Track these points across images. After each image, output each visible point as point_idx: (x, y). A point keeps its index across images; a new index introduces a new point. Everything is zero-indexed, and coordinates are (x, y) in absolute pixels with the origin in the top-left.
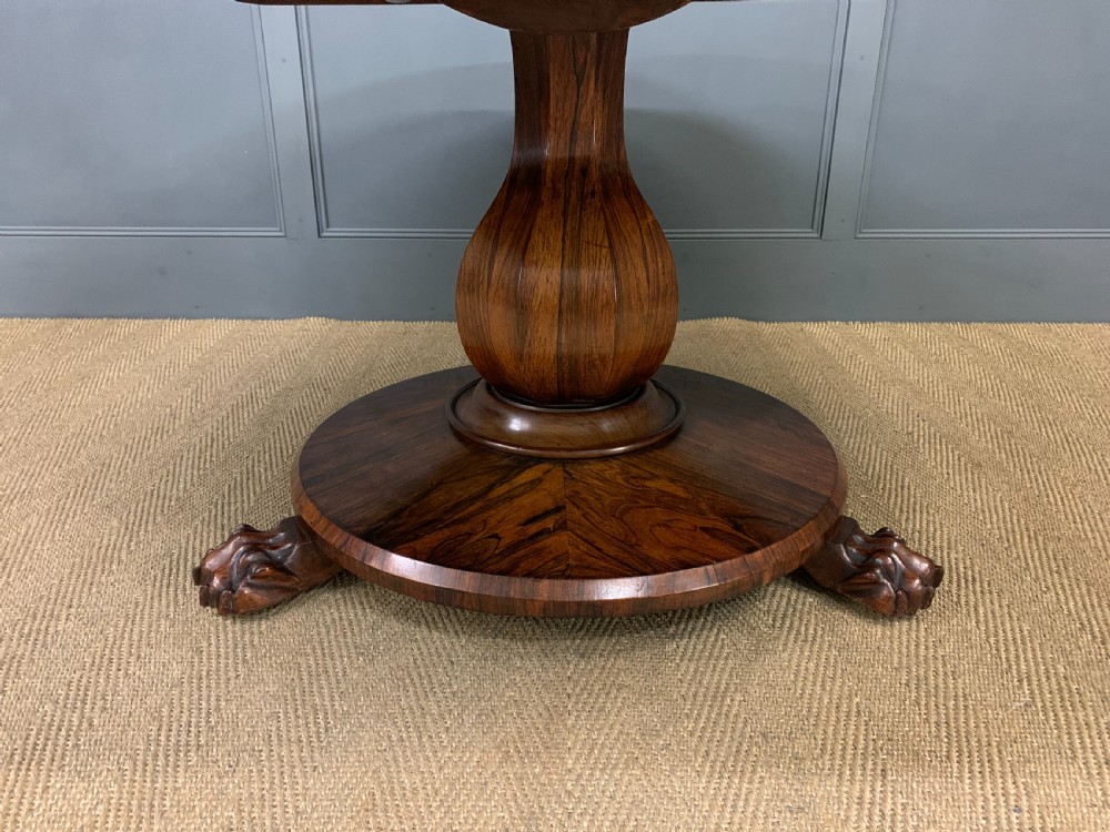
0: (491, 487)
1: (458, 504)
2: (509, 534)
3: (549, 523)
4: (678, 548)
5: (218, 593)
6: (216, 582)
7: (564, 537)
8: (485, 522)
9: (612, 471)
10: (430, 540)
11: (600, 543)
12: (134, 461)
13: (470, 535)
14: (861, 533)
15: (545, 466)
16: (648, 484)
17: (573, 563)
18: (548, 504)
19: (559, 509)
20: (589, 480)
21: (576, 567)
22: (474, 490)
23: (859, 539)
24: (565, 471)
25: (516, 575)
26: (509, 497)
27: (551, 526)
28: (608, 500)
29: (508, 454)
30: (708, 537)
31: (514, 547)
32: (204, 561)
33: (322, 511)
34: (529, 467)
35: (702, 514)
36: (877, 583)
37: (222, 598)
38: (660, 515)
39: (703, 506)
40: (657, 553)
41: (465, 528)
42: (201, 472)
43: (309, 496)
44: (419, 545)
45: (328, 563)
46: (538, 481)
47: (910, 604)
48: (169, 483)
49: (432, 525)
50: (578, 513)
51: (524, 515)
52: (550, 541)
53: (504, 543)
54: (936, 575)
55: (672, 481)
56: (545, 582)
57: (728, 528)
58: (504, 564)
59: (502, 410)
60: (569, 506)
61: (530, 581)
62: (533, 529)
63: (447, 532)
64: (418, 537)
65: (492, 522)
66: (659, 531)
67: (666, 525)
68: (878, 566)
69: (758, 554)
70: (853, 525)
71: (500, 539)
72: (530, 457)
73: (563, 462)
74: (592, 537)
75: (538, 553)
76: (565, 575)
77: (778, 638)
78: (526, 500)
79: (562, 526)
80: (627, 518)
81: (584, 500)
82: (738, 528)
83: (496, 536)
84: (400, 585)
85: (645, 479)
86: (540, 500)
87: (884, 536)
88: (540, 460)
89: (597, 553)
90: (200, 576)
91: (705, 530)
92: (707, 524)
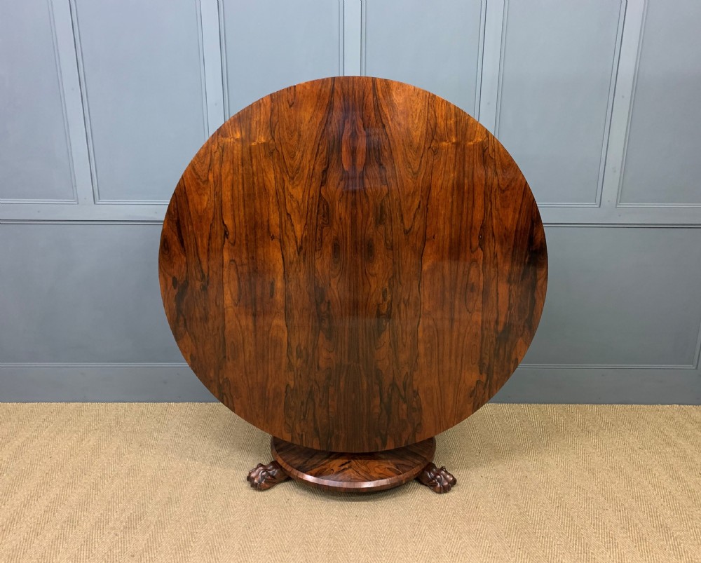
4: (380, 474)
5: (256, 484)
6: (256, 481)
7: (350, 470)
8: (329, 465)
10: (315, 470)
11: (360, 472)
13: (325, 469)
14: (436, 468)
19: (349, 462)
21: (354, 479)
23: (434, 470)
27: (347, 467)
30: (389, 470)
32: (250, 473)
33: (284, 460)
35: (389, 463)
36: (435, 483)
37: (257, 487)
38: (377, 464)
40: (375, 475)
41: (324, 467)
43: (280, 455)
44: (312, 472)
45: (285, 475)
47: (445, 490)
49: (315, 466)
50: (355, 463)
52: (347, 472)
53: (335, 471)
54: (454, 482)
56: (345, 483)
57: (394, 467)
60: (352, 461)
61: (341, 482)
62: (342, 468)
63: (319, 468)
64: (312, 470)
65: (332, 465)
66: (376, 469)
67: (378, 467)
69: (401, 475)
70: (434, 466)
74: (358, 470)
76: (350, 481)
79: (350, 467)
80: (368, 465)
81: (356, 459)
82: (397, 468)
83: (332, 470)
84: (307, 482)
87: (442, 469)
89: (359, 475)
90: (249, 479)
91: (388, 468)
92: (390, 467)
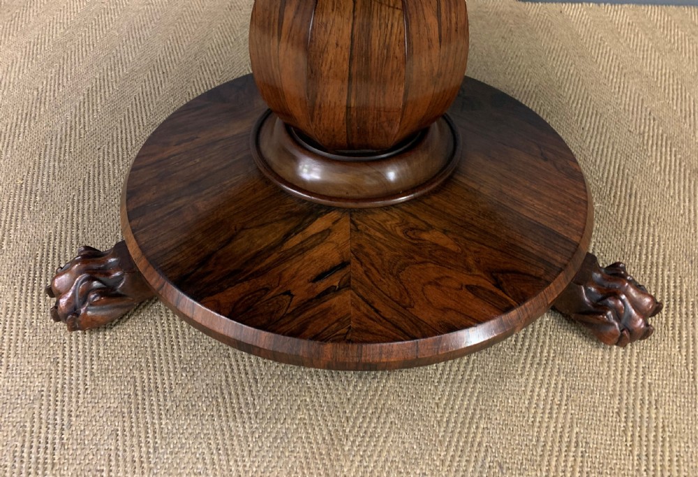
0: (287, 236)
1: (258, 254)
2: (301, 291)
3: (335, 280)
4: (445, 309)
5: (67, 311)
7: (347, 297)
8: (280, 276)
9: (392, 222)
10: (233, 293)
11: (379, 305)
12: (7, 151)
13: (267, 290)
14: (598, 268)
15: (334, 215)
16: (425, 236)
17: (353, 325)
18: (335, 258)
19: (344, 265)
20: (372, 232)
21: (357, 330)
22: (272, 238)
23: (597, 276)
24: (352, 222)
25: (304, 338)
26: (302, 250)
27: (336, 284)
28: (388, 255)
29: (303, 200)
30: (471, 296)
31: (305, 305)
33: (143, 250)
34: (320, 215)
35: (469, 269)
36: (607, 322)
38: (432, 271)
39: (471, 261)
40: (427, 316)
41: (262, 282)
42: (61, 164)
43: (132, 229)
44: (222, 298)
46: (327, 232)
48: (35, 176)
49: (234, 276)
50: (361, 270)
51: (314, 270)
52: (335, 301)
53: (296, 300)
54: (655, 309)
55: (445, 232)
56: (329, 346)
57: (489, 285)
58: (294, 325)
59: (296, 152)
60: (354, 262)
61: (315, 344)
62: (322, 286)
63: (247, 285)
64: (222, 290)
65: (287, 275)
66: (432, 292)
67: (436, 283)
68: (610, 308)
69: (513, 313)
71: (292, 296)
72: (321, 206)
73: (351, 212)
74: (372, 297)
75: (324, 313)
76: (346, 340)
77: (517, 361)
78: (316, 253)
79: (346, 285)
80: (403, 276)
81: (367, 255)
82: (499, 285)
83: (288, 293)
85: (422, 230)
86: (326, 253)
87: (617, 272)
88: (329, 209)
89: (374, 315)
91: (470, 288)
92: (472, 281)
